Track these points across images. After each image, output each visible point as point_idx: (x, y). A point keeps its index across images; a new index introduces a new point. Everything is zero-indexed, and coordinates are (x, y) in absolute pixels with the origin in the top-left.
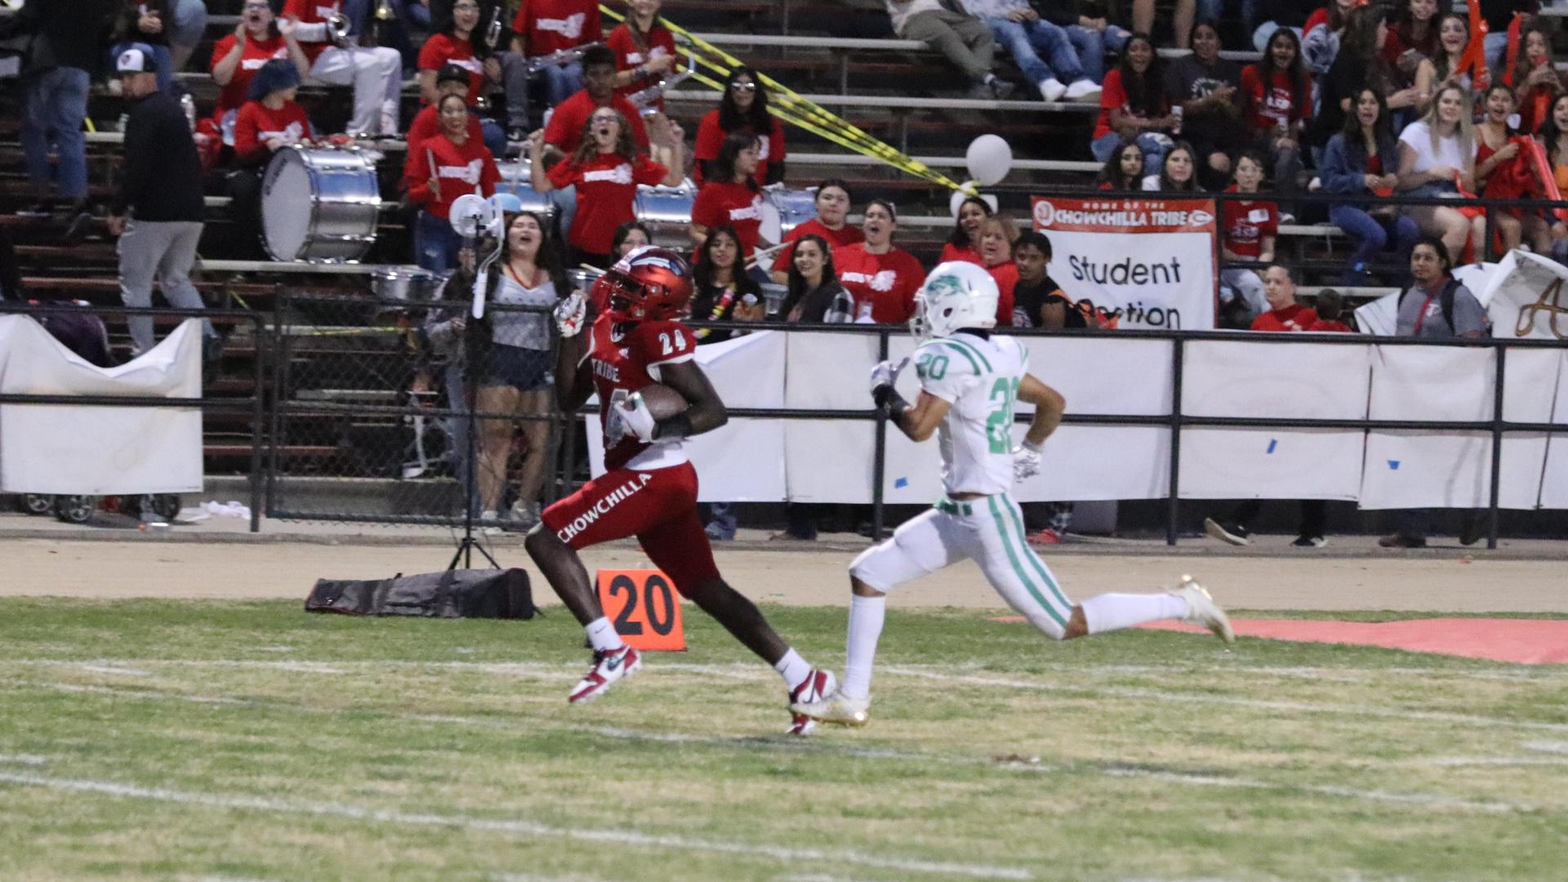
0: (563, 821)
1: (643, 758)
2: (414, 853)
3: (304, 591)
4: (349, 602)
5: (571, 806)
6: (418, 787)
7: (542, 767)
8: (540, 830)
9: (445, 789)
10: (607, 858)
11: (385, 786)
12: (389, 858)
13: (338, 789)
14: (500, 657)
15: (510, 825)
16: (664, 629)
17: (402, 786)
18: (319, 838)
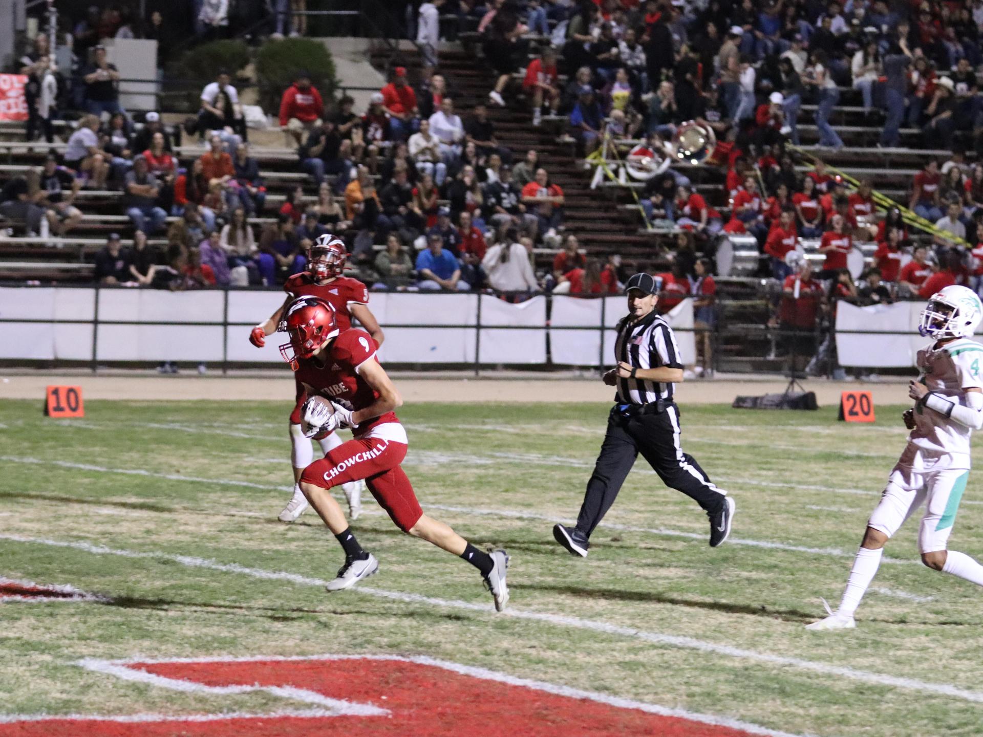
0: (832, 486)
1: (859, 462)
2: (777, 498)
3: (731, 400)
4: (749, 404)
5: (835, 480)
6: (777, 473)
7: (823, 465)
8: (824, 489)
9: (787, 474)
10: (849, 500)
11: (764, 473)
12: (768, 499)
13: (747, 474)
14: (806, 424)
15: (813, 487)
16: (867, 414)
17: (770, 473)
18: (740, 492)
